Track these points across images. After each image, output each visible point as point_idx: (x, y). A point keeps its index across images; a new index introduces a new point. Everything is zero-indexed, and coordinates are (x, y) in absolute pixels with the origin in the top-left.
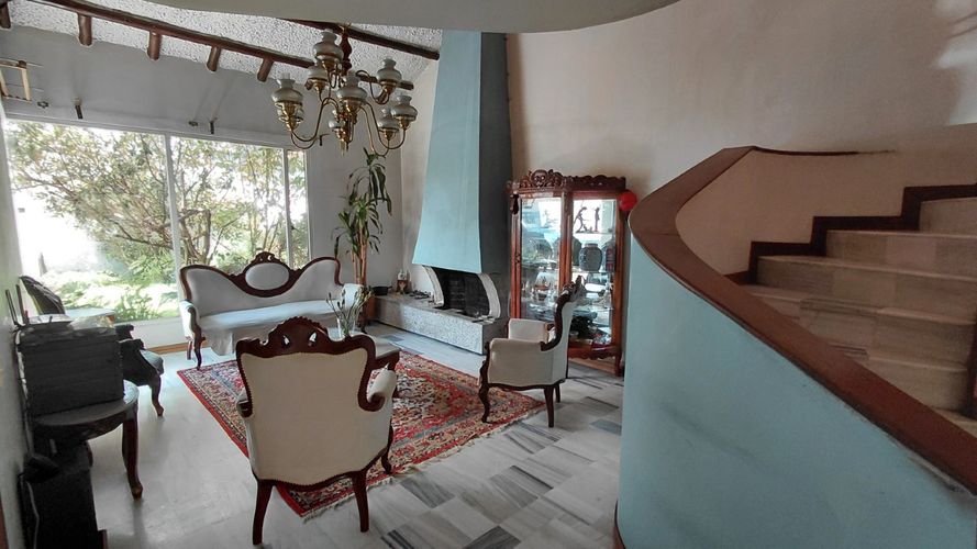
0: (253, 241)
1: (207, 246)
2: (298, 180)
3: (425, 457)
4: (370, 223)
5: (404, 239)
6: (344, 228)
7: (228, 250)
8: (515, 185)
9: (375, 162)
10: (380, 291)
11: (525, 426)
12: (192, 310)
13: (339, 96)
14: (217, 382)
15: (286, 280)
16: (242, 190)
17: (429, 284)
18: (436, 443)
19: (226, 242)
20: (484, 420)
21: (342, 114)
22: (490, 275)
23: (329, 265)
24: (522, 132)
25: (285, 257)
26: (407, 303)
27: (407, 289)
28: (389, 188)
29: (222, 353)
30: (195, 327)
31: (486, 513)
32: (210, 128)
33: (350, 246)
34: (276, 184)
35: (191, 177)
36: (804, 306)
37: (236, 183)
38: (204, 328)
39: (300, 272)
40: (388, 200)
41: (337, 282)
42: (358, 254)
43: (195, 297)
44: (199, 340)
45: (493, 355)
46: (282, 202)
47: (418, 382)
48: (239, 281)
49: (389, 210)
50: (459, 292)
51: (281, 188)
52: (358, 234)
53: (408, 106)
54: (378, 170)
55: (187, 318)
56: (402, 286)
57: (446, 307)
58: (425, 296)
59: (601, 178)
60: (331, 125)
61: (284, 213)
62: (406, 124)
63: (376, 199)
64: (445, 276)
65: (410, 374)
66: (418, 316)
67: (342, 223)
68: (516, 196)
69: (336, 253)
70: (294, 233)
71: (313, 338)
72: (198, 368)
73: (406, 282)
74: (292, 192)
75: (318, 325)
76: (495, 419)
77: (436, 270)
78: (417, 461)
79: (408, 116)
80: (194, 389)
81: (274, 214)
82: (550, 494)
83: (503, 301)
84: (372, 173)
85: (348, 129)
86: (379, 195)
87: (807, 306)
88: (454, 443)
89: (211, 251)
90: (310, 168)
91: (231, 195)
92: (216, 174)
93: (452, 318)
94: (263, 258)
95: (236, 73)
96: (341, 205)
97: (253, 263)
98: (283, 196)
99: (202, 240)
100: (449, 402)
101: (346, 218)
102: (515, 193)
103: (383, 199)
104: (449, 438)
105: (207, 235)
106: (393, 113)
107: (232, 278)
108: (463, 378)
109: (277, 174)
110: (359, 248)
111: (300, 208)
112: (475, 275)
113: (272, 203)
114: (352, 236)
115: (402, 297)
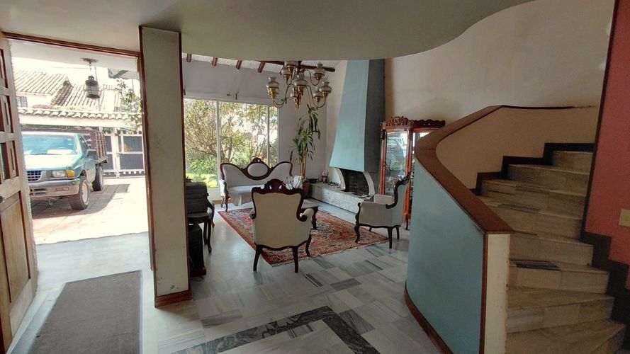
0: (251, 152)
1: (230, 154)
2: (273, 122)
3: (325, 253)
4: (309, 144)
5: (326, 154)
6: (295, 147)
7: (240, 157)
8: (384, 124)
9: (313, 111)
10: (313, 181)
11: (378, 247)
12: (225, 184)
13: (295, 84)
14: (234, 217)
15: (266, 173)
16: (247, 127)
17: (338, 178)
18: (332, 248)
19: (238, 153)
20: (356, 242)
21: (296, 91)
22: (370, 173)
23: (287, 166)
24: (391, 95)
25: (265, 161)
26: (326, 187)
27: (327, 181)
28: (319, 126)
29: (237, 205)
30: (226, 191)
31: (349, 274)
32: (235, 97)
33: (298, 156)
34: (262, 123)
35: (224, 120)
36: (517, 189)
37: (244, 123)
38: (230, 192)
39: (273, 168)
40: (319, 132)
41: (291, 175)
42: (302, 160)
43: (225, 178)
44: (227, 197)
45: (362, 209)
46: (265, 132)
47: (327, 224)
48: (245, 171)
49: (319, 138)
50: (353, 182)
51: (265, 125)
52: (302, 150)
53: (327, 86)
54: (314, 116)
55: (222, 187)
56: (324, 179)
57: (346, 190)
58: (336, 184)
59: (429, 121)
60: (291, 95)
61: (266, 138)
62: (326, 95)
63: (312, 131)
64: (346, 173)
65: (323, 221)
66: (331, 195)
67: (294, 144)
68: (384, 131)
69: (291, 159)
70: (271, 148)
71: (280, 187)
72: (226, 211)
73: (326, 177)
74: (271, 127)
75: (282, 182)
76: (362, 242)
77: (341, 169)
78: (322, 253)
79: (327, 91)
80: (225, 219)
81: (261, 139)
82: (381, 272)
83: (376, 188)
84: (311, 117)
85: (299, 98)
86: (314, 129)
87: (520, 188)
88: (340, 249)
89: (231, 157)
90: (280, 115)
91: (242, 130)
92: (236, 118)
93: (348, 196)
94: (256, 161)
95: (248, 69)
96: (294, 135)
97: (251, 163)
98: (266, 129)
99: (227, 152)
100: (341, 234)
101: (297, 141)
102: (384, 128)
103: (316, 131)
104: (338, 247)
105: (230, 149)
106: (320, 90)
107: (242, 170)
108: (350, 225)
109: (263, 118)
110: (303, 158)
111: (274, 136)
112: (361, 173)
113: (260, 133)
114: (299, 150)
115: (324, 185)
